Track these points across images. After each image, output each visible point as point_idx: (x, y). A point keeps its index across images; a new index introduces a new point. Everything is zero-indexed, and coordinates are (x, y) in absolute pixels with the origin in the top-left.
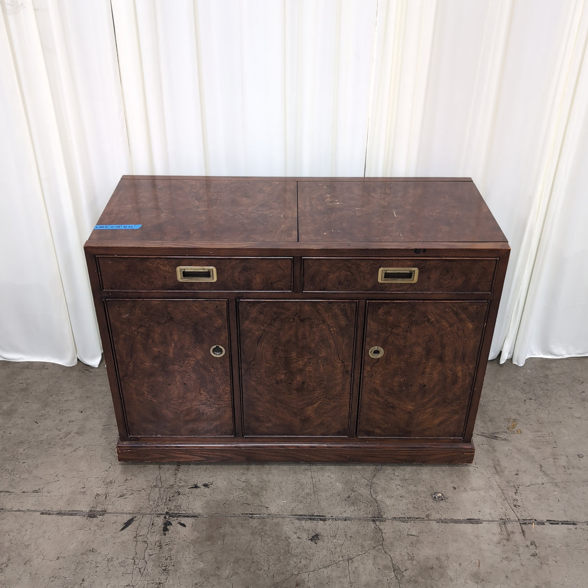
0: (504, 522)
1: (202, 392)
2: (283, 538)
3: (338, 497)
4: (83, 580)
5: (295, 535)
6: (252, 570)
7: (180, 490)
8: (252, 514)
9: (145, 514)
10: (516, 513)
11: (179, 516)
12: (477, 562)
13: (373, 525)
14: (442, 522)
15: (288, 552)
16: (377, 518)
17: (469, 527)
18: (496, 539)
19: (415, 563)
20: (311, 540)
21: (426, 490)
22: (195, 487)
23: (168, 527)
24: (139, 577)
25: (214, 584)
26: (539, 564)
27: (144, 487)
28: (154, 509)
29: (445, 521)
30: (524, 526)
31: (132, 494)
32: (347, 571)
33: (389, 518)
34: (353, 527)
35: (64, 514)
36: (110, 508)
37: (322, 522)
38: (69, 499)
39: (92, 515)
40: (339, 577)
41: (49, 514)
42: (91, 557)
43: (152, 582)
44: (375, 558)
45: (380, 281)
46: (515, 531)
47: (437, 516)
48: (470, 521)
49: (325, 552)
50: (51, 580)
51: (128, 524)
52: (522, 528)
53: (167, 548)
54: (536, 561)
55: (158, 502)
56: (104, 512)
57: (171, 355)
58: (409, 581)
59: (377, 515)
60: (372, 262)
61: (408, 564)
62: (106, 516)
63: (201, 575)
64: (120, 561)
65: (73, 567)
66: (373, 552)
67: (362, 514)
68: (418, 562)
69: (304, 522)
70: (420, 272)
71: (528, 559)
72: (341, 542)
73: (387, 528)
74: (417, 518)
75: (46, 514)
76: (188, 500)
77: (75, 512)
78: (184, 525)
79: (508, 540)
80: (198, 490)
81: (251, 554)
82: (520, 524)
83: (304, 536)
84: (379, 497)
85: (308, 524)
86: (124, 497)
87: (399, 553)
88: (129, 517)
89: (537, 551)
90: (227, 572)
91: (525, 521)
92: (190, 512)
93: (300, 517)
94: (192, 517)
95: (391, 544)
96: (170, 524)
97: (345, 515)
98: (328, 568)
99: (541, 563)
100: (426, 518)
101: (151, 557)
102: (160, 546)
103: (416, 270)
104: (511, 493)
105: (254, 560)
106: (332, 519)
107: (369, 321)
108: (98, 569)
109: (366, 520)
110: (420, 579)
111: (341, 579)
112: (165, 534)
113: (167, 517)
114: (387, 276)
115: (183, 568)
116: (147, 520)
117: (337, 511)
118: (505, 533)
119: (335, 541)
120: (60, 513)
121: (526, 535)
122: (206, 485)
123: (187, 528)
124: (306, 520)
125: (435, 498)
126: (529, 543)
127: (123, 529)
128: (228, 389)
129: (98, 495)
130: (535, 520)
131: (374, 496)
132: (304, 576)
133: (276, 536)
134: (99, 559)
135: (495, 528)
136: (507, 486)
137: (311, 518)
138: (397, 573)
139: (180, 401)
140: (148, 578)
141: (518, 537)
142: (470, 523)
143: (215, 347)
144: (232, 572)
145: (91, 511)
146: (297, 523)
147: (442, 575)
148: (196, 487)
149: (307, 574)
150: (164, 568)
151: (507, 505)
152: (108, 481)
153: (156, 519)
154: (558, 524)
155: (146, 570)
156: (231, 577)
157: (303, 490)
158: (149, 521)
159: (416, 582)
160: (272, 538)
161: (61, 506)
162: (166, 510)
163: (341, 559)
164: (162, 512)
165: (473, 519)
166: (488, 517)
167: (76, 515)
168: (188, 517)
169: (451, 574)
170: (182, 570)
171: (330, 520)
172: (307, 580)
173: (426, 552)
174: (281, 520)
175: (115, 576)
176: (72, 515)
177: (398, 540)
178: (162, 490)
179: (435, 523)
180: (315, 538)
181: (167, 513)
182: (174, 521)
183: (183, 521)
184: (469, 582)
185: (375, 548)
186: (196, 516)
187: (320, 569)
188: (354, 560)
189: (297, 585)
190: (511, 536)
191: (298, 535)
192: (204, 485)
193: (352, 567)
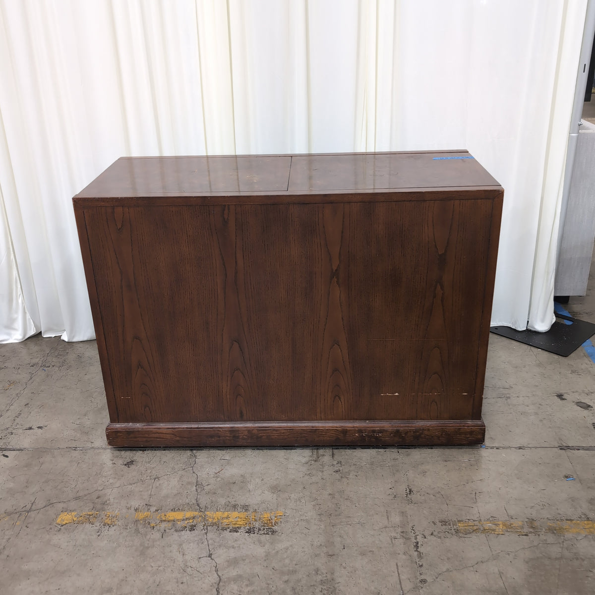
0: (316, 448)
5: (111, 462)
6: (59, 488)
7: (13, 431)
8: (76, 447)
11: (5, 450)
13: (190, 453)
15: (99, 474)
17: (282, 453)
18: (305, 460)
19: (219, 479)
20: (125, 465)
25: (18, 498)
26: (340, 478)
30: (335, 451)
32: (151, 487)
37: (142, 452)
40: (141, 491)
44: (181, 477)
46: (325, 454)
49: (135, 473)
52: (333, 452)
54: (337, 476)
58: (208, 493)
61: (212, 481)
66: (181, 473)
68: (222, 479)
69: (124, 452)
71: (329, 474)
72: (154, 466)
73: (202, 456)
76: (18, 439)
78: (7, 456)
79: (316, 461)
80: (31, 431)
81: (63, 476)
82: (333, 449)
83: (120, 462)
85: (127, 453)
87: (207, 473)
89: (341, 469)
90: (35, 489)
92: (17, 447)
93: (121, 449)
94: (17, 450)
95: (202, 466)
98: (132, 485)
99: (342, 477)
105: (64, 480)
106: (152, 449)
109: (185, 449)
110: (220, 491)
111: (142, 493)
118: (314, 455)
119: (149, 465)
121: (336, 457)
122: (40, 427)
123: (9, 458)
124: (126, 450)
126: (335, 463)
132: (108, 491)
133: (93, 463)
135: (308, 453)
137: (132, 449)
138: (198, 487)
141: (326, 459)
142: (285, 450)
144: (39, 489)
146: (117, 453)
147: (242, 488)
148: (30, 428)
149: (111, 489)
154: (370, 448)
156: (37, 493)
159: (215, 493)
160: (87, 465)
163: (148, 478)
168: (14, 450)
169: (251, 487)
171: (150, 450)
172: (109, 494)
173: (233, 471)
174: (103, 451)
177: (210, 464)
179: (250, 450)
180: (130, 463)
183: (6, 453)
184: (266, 492)
185: (185, 469)
186: (21, 450)
187: (125, 485)
188: (160, 479)
189: (98, 498)
190: (320, 458)
191: (114, 462)
192: (38, 428)
193: (157, 483)
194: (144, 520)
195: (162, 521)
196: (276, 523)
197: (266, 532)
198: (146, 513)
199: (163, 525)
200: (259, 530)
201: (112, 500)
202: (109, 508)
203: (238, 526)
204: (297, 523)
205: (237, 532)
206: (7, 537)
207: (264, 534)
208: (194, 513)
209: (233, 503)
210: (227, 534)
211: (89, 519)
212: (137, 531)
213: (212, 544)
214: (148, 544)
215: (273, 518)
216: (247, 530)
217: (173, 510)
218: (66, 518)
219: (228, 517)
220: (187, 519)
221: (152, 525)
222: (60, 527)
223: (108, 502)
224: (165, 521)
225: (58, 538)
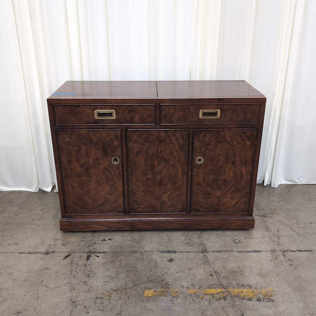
0: (273, 251)
1: (107, 186)
2: (153, 261)
3: (182, 243)
4: (42, 281)
5: (160, 259)
6: (137, 275)
7: (96, 242)
8: (136, 251)
9: (77, 252)
10: (280, 248)
11: (96, 253)
12: (260, 268)
13: (203, 254)
14: (240, 252)
15: (156, 267)
16: (205, 251)
17: (254, 254)
18: (270, 258)
19: (226, 270)
20: (169, 261)
21: (230, 239)
22: (104, 240)
23: (90, 258)
24: (74, 279)
25: (116, 281)
26: (294, 269)
27: (76, 241)
28: (81, 250)
29: (241, 252)
30: (284, 253)
31: (69, 244)
32: (189, 274)
33: (211, 251)
34: (191, 256)
35: (32, 253)
36: (57, 250)
37: (174, 254)
38: (34, 247)
39: (47, 253)
40: (185, 277)
41: (23, 253)
42: (46, 271)
43: (81, 281)
44: (204, 268)
45: (200, 117)
46: (279, 255)
47: (237, 250)
48: (255, 251)
49: (176, 266)
50: (24, 282)
51: (67, 257)
52: (283, 254)
53: (89, 266)
54: (292, 267)
55: (84, 247)
56: (54, 252)
57: (91, 163)
58: (224, 278)
59: (204, 249)
60: (196, 106)
61: (223, 270)
62: (54, 254)
63: (108, 278)
64: (63, 272)
65: (36, 276)
66: (203, 266)
67: (196, 250)
68: (228, 269)
69: (164, 254)
70: (221, 112)
71: (288, 267)
72: (186, 262)
73: (210, 256)
74: (226, 251)
75: (22, 253)
76: (100, 246)
77: (38, 252)
78: (98, 257)
79: (276, 259)
80: (106, 242)
81: (136, 268)
82: (282, 252)
83: (165, 260)
84: (205, 242)
85: (167, 255)
86: (64, 246)
87: (217, 266)
88: (68, 254)
89: (293, 263)
90: (123, 276)
91: (285, 251)
92: (102, 251)
93: (162, 252)
94: (103, 253)
95: (213, 262)
96: (91, 256)
97: (186, 250)
98: (178, 273)
99: (295, 268)
100: (231, 251)
101: (80, 271)
102: (85, 266)
103: (219, 111)
104: (276, 239)
105: (138, 271)
106: (180, 252)
107: (195, 141)
108: (50, 276)
109: (198, 252)
110: (230, 276)
111: (186, 278)
112: (88, 261)
113: (89, 253)
114: (204, 114)
115: (98, 275)
116: (78, 255)
117: (182, 249)
118: (274, 255)
119: (182, 261)
120: (29, 253)
121: (286, 256)
122: (110, 239)
123: (100, 258)
124: (165, 253)
125: (235, 242)
126: (288, 260)
127: (64, 259)
128: (121, 184)
129: (50, 245)
130: (290, 250)
131: (202, 242)
132: (166, 277)
133: (149, 260)
134: (51, 272)
135: (269, 254)
136: (273, 236)
137: (168, 252)
138: (217, 274)
139: (95, 192)
140: (78, 280)
141: (281, 257)
142: (255, 252)
143: (114, 158)
144: (126, 276)
145: (46, 251)
146: (161, 254)
147: (242, 275)
150: (87, 275)
151: (274, 244)
152: (56, 238)
153: (83, 254)
154: (303, 251)
155: (77, 276)
156: (125, 278)
157: (163, 240)
158: (79, 255)
159: (228, 278)
160: (147, 261)
161: (30, 250)
162: (88, 250)
163: (185, 269)
164: (86, 251)
165: (257, 251)
166: (264, 250)
167: (38, 253)
168: (101, 253)
169: (246, 274)
170: (97, 276)
171: (179, 253)
172: (167, 278)
173: (232, 265)
174: (152, 253)
175: (60, 279)
176: (36, 253)
177: (216, 260)
178: (86, 242)
179: (236, 253)
180: (171, 260)
181: (89, 251)
182: (93, 255)
183: (98, 255)
184: (257, 277)
185: (204, 264)
186: (105, 253)
187: (174, 273)
188: (193, 269)
189: (162, 281)
190: (278, 257)
191: (161, 259)
192: (109, 239)
193: (192, 272)
194: (195, 293)
195: (205, 294)
196: (271, 295)
197: (268, 301)
198: (194, 290)
199: (207, 297)
200: (264, 299)
201: (171, 282)
202: (171, 286)
203: (250, 297)
204: (283, 295)
205: (251, 300)
206: (120, 305)
207: (268, 302)
208: (222, 289)
209: (241, 283)
210: (245, 301)
211: (163, 294)
212: (193, 300)
213: (241, 308)
214: (204, 308)
215: (268, 292)
216: (257, 300)
217: (209, 288)
218: (149, 293)
219: (242, 292)
220: (219, 293)
221: (201, 296)
222: (148, 299)
223: (169, 283)
224: (207, 294)
225: (150, 305)
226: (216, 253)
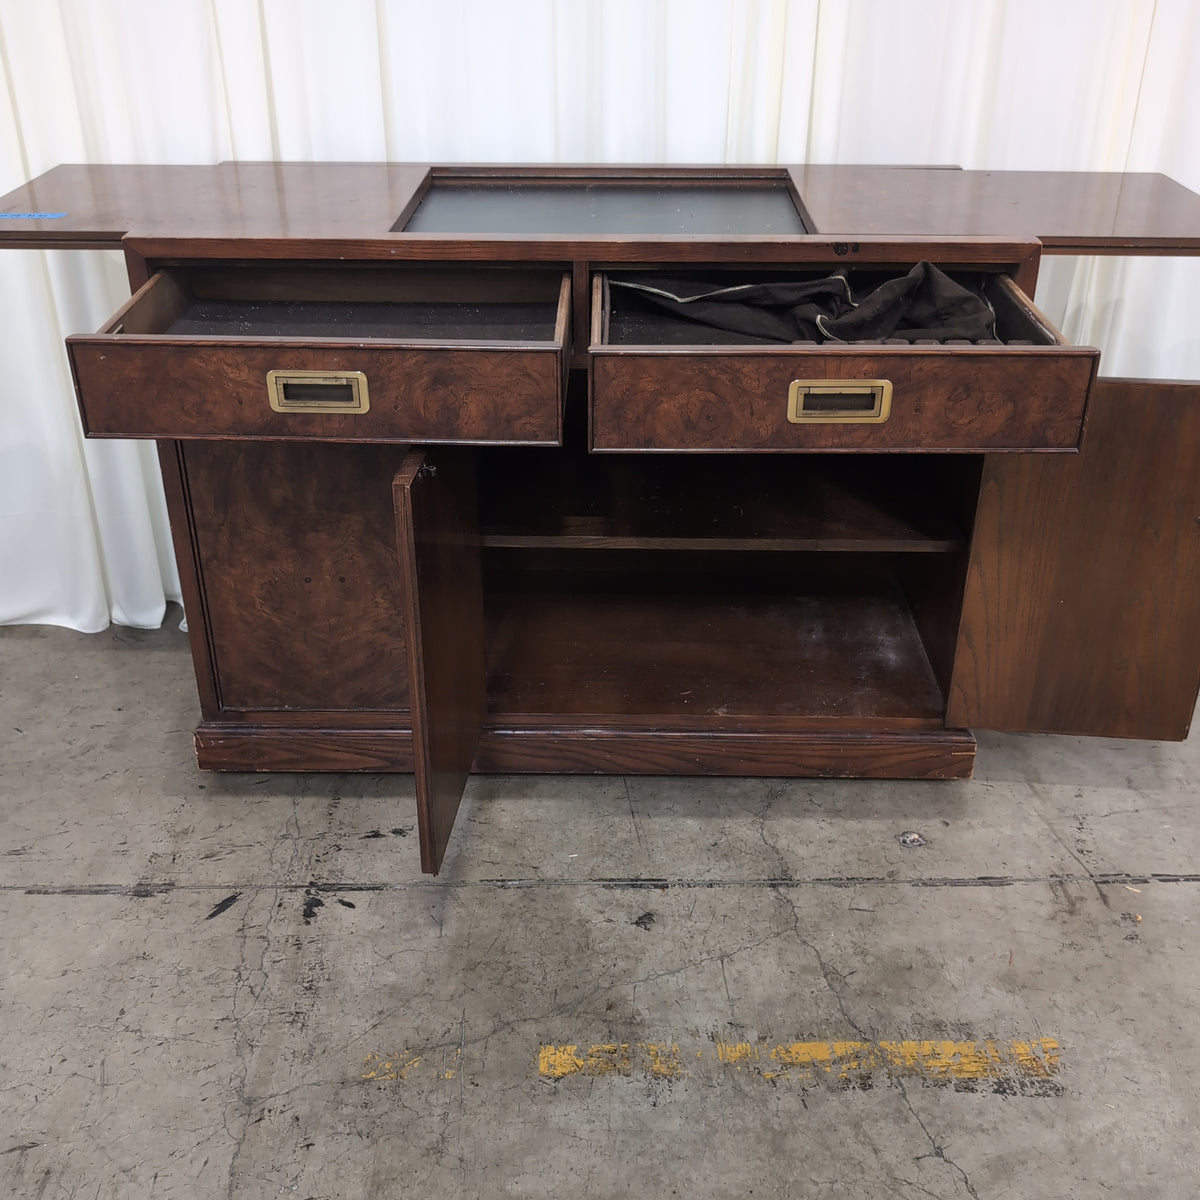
0: (1058, 881)
2: (573, 921)
3: (692, 847)
4: (122, 1012)
5: (601, 916)
6: (506, 982)
7: (340, 842)
8: (503, 881)
9: (262, 887)
10: (1085, 864)
11: (339, 889)
12: (1008, 953)
13: (774, 894)
14: (925, 884)
15: (585, 947)
16: (782, 880)
17: (984, 893)
18: (1045, 911)
19: (870, 959)
20: (637, 923)
21: (884, 829)
22: (374, 836)
23: (315, 910)
24: (250, 1004)
25: (422, 1010)
26: (1145, 954)
27: (260, 838)
28: (283, 879)
29: (930, 883)
30: (1103, 887)
31: (233, 851)
32: (721, 979)
33: (808, 879)
34: (729, 899)
35: (80, 892)
36: (183, 879)
37: (659, 891)
38: (91, 865)
39: (142, 892)
40: (705, 991)
41: (46, 893)
42: (139, 969)
43: (282, 1011)
44: (780, 953)
46: (1085, 895)
47: (913, 875)
48: (985, 881)
49: (668, 945)
50: (50, 1012)
51: (223, 906)
52: (1100, 891)
53: (313, 948)
54: (1137, 949)
55: (291, 865)
56: (169, 886)
58: (861, 994)
59: (778, 873)
61: (856, 962)
62: (174, 893)
63: (391, 995)
64: (207, 974)
65: (99, 988)
66: (775, 943)
67: (746, 873)
68: (878, 958)
69: (619, 891)
71: (1118, 946)
72: (704, 925)
73: (804, 901)
74: (868, 879)
75: (39, 892)
76: (359, 860)
77: (105, 888)
78: (351, 905)
79: (1071, 913)
80: (380, 842)
81: (504, 953)
82: (1096, 883)
83: (621, 917)
84: (782, 843)
85: (630, 895)
86: (213, 859)
87: (834, 943)
88: (226, 894)
89: (1138, 931)
90: (451, 988)
91: (1105, 879)
92: (364, 881)
93: (610, 884)
94: (369, 889)
95: (816, 927)
96: (319, 903)
97: (708, 877)
98: (677, 974)
99: (1149, 952)
100: (887, 879)
101: (277, 965)
102: (298, 945)
104: (1070, 829)
105: (511, 964)
106: (681, 883)
108: (155, 991)
109: (758, 884)
110: (884, 988)
111: (708, 994)
112: (308, 923)
113: (313, 891)
115: (350, 984)
116: (266, 898)
117: (690, 871)
118: (1063, 899)
119: (690, 924)
120: (68, 891)
121: (1111, 901)
122: (398, 832)
123: (358, 910)
124: (623, 887)
125: (904, 842)
126: (1117, 917)
127: (212, 916)
129: (155, 855)
130: (1128, 875)
131: (770, 842)
132: (626, 990)
133: (558, 918)
134: (159, 972)
135: (1041, 892)
136: (1059, 818)
137: (635, 883)
138: (832, 979)
140: (270, 1005)
141: (1093, 907)
142: (985, 884)
144: (463, 987)
145: (140, 884)
146: (604, 894)
147: (933, 981)
148: (376, 835)
149: (631, 986)
150: (306, 985)
151: (1063, 850)
152: (178, 829)
153: (288, 895)
154: (1178, 880)
155: (266, 989)
156: (460, 996)
157: (614, 834)
158: (271, 900)
159: (877, 994)
160: (548, 924)
161: (74, 876)
162: (310, 879)
163: (705, 956)
164: (300, 883)
165: (991, 878)
166: (1025, 874)
167: (106, 892)
168: (361, 889)
169: (952, 977)
170: (347, 988)
171: (677, 886)
172: (631, 998)
173: (891, 939)
174: (568, 889)
175: (194, 1002)
176: (97, 893)
177: (829, 920)
178: (301, 842)
179: (908, 886)
180: (645, 920)
181: (312, 884)
182: (329, 899)
183: (349, 897)
184: (994, 990)
185: (779, 934)
186: (377, 889)
187: (659, 976)
188: (735, 957)
189: (610, 1007)
190: (1078, 906)
191: (606, 915)
192: (395, 832)
193: (732, 970)
194: (744, 1060)
195: (785, 1066)
196: (1054, 1069)
197: (1040, 1092)
198: (739, 1047)
199: (794, 1077)
200: (1023, 1085)
201: (645, 1014)
202: (647, 1032)
203: (967, 1075)
204: (1102, 1067)
205: (973, 1090)
206: (438, 1111)
207: (1039, 1095)
208: (852, 1043)
209: (932, 1018)
210: (949, 1094)
211: (613, 1063)
212: (738, 1090)
213: (930, 1124)
214: (780, 1124)
215: (1042, 1055)
216: (995, 1087)
217: (799, 1037)
218: (557, 1059)
219: (935, 1055)
220: (841, 1058)
221: (769, 1075)
222: (553, 1085)
223: (638, 1019)
224: (792, 1064)
225: (562, 1113)
226: (827, 888)
